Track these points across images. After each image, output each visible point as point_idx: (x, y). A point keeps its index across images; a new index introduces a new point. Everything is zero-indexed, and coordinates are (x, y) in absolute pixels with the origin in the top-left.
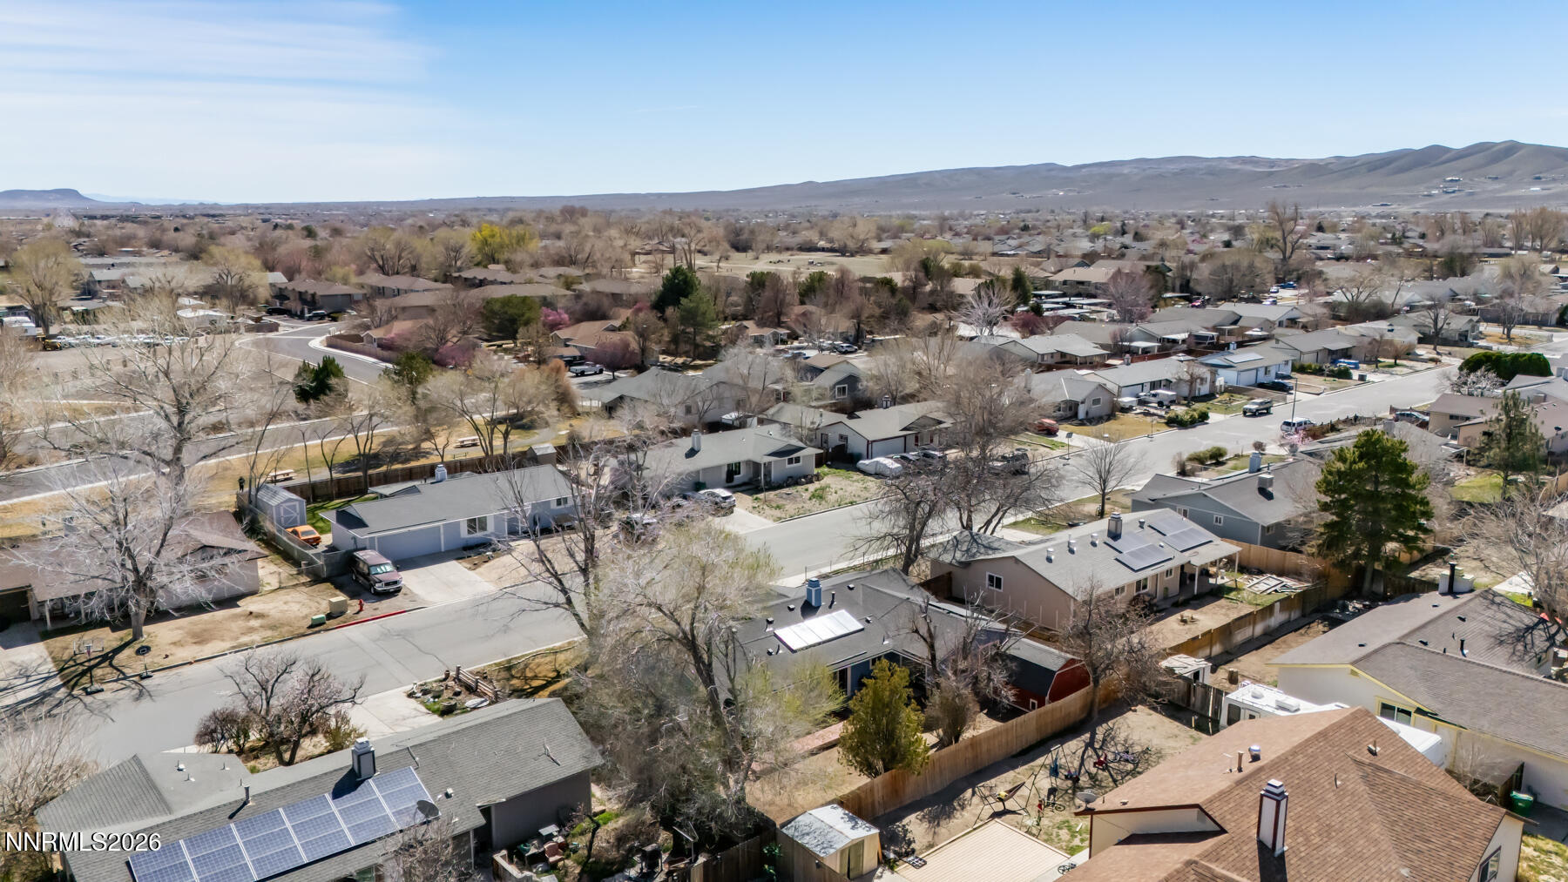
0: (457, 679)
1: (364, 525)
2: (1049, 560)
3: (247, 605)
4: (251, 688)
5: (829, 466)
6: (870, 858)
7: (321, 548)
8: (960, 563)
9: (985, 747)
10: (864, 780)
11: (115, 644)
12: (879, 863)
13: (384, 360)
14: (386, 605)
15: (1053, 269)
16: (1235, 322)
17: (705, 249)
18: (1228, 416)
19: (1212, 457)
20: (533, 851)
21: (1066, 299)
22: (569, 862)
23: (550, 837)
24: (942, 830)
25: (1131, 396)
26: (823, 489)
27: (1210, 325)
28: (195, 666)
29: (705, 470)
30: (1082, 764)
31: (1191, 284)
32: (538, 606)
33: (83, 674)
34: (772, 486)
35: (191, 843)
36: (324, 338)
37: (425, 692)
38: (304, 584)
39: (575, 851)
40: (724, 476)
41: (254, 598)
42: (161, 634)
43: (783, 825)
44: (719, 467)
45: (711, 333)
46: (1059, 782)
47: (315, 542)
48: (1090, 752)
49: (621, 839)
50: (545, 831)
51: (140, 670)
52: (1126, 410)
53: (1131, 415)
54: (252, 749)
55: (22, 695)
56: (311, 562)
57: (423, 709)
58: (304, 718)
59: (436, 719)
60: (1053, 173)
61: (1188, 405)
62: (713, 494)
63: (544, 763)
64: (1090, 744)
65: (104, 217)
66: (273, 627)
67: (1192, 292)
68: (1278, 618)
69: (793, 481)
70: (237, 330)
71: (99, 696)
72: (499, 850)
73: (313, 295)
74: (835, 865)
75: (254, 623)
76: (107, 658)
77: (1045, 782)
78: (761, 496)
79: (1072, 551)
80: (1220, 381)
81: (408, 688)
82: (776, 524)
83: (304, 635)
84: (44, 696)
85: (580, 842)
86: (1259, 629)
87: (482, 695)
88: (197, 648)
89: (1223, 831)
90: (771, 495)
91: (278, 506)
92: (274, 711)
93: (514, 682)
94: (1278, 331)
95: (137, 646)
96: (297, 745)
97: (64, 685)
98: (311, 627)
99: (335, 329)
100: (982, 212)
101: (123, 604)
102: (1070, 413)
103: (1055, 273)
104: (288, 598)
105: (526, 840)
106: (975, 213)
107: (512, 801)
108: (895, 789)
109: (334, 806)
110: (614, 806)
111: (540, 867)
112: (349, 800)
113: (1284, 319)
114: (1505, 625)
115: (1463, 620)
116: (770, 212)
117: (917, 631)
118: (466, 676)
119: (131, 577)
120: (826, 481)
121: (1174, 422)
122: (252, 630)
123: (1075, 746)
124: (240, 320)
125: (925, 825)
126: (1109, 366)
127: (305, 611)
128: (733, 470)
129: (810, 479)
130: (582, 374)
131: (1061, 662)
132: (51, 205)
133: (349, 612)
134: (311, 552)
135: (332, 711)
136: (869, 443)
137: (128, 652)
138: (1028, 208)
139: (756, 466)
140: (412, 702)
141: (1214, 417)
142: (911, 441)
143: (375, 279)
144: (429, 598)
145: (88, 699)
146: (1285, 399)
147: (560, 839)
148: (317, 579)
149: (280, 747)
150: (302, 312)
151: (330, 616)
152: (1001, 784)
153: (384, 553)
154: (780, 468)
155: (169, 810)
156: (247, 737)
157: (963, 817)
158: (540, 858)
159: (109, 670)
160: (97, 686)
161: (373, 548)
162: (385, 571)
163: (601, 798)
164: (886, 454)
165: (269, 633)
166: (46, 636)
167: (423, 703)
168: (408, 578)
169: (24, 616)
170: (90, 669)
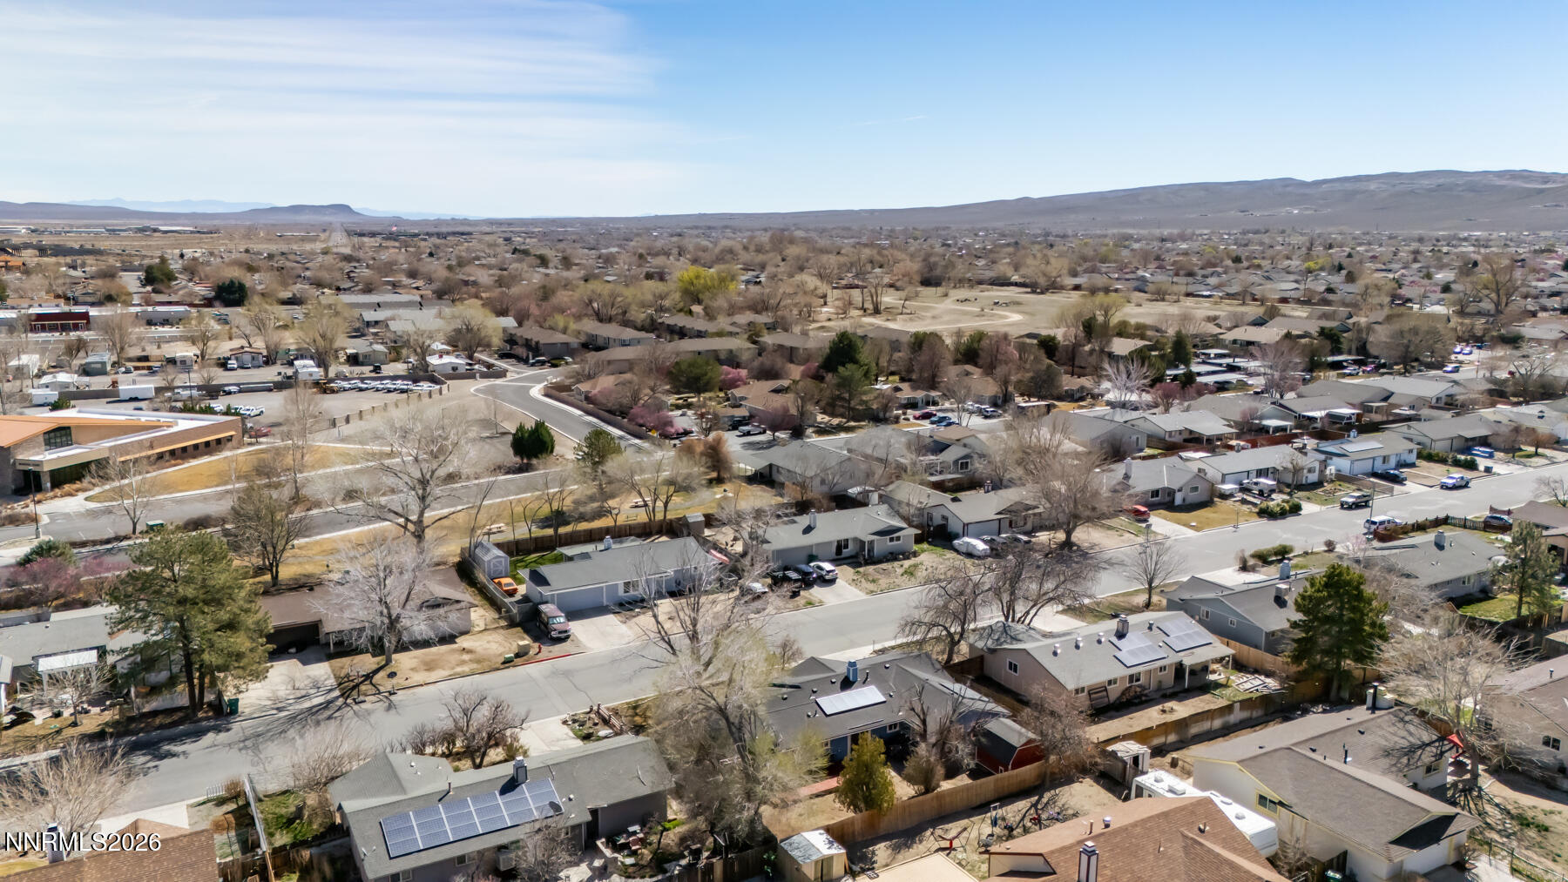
0: (598, 713)
1: (548, 584)
2: (1055, 654)
3: (463, 642)
4: (458, 714)
5: (929, 543)
6: (838, 869)
7: (518, 597)
8: (989, 649)
9: (948, 799)
10: (851, 814)
11: (375, 667)
12: (846, 872)
13: (588, 413)
14: (558, 649)
15: (1229, 325)
16: (1386, 399)
17: (898, 284)
18: (1324, 508)
19: (1276, 554)
20: (622, 841)
21: (1229, 361)
22: (645, 851)
23: (635, 833)
24: (900, 856)
25: (1235, 483)
26: (915, 566)
27: (1357, 401)
28: (425, 688)
29: (818, 545)
30: (1022, 819)
31: (1368, 346)
32: (655, 664)
33: (353, 688)
34: (872, 561)
35: (417, 814)
36: (542, 385)
37: (574, 721)
38: (502, 627)
39: (650, 844)
40: (834, 549)
41: (467, 637)
42: (405, 661)
43: (782, 841)
44: (830, 543)
45: (864, 398)
46: (997, 830)
47: (512, 593)
48: (1032, 811)
49: (683, 839)
50: (631, 829)
51: (389, 688)
52: (1225, 496)
53: (1229, 502)
54: (458, 753)
55: (316, 701)
56: (508, 611)
57: (571, 734)
58: (490, 736)
59: (579, 743)
60: (1289, 189)
61: (1290, 494)
62: (820, 568)
63: (636, 782)
64: (1035, 805)
65: (373, 235)
66: (478, 661)
67: (1368, 355)
68: (1237, 715)
69: (892, 557)
70: (472, 377)
71: (363, 706)
72: (599, 838)
73: (537, 343)
74: (810, 872)
75: (466, 657)
76: (369, 677)
77: (987, 829)
78: (861, 569)
79: (1077, 647)
80: (1331, 470)
81: (565, 716)
82: (868, 597)
83: (498, 669)
84: (329, 702)
85: (654, 839)
86: (1217, 723)
87: (612, 726)
88: (427, 674)
89: (1054, 873)
90: (870, 569)
91: (489, 562)
92: (472, 730)
93: (637, 718)
94: (1425, 412)
95: (388, 670)
96: (484, 754)
97: (342, 695)
98: (504, 663)
99: (553, 376)
100: (1206, 232)
101: (381, 639)
102: (1164, 501)
103: (1230, 329)
104: (490, 638)
105: (619, 834)
106: (1198, 232)
107: (611, 807)
108: (871, 825)
109: (500, 800)
110: (682, 816)
111: (626, 852)
112: (510, 797)
113: (1443, 395)
114: (1402, 741)
115: (1362, 733)
116: (980, 230)
117: (913, 709)
118: (605, 713)
119: (386, 621)
120: (923, 557)
121: (1265, 513)
122: (463, 662)
123: (1023, 805)
124: (476, 367)
125: (889, 851)
126: (1231, 448)
127: (501, 650)
128: (841, 546)
129: (907, 555)
130: (748, 434)
131: (1023, 741)
132: (327, 219)
133: (532, 652)
134: (508, 600)
135: (508, 732)
136: (966, 525)
137: (382, 674)
138: (1257, 227)
139: (862, 543)
140: (566, 729)
141: (1308, 508)
142: (1005, 524)
143: (590, 326)
144: (589, 645)
145: (356, 707)
146: (1391, 490)
147: (641, 835)
148: (512, 624)
149: (474, 754)
150: (528, 357)
151: (517, 656)
152: (954, 828)
153: (561, 608)
154: (882, 545)
155: (404, 791)
156: (454, 744)
157: (919, 848)
158: (626, 846)
159: (370, 687)
160: (361, 698)
161: (553, 603)
162: (559, 621)
163: (675, 810)
164: (977, 537)
165: (475, 666)
166: (330, 657)
167: (572, 730)
168: (577, 628)
169: (316, 642)
170: (357, 686)
